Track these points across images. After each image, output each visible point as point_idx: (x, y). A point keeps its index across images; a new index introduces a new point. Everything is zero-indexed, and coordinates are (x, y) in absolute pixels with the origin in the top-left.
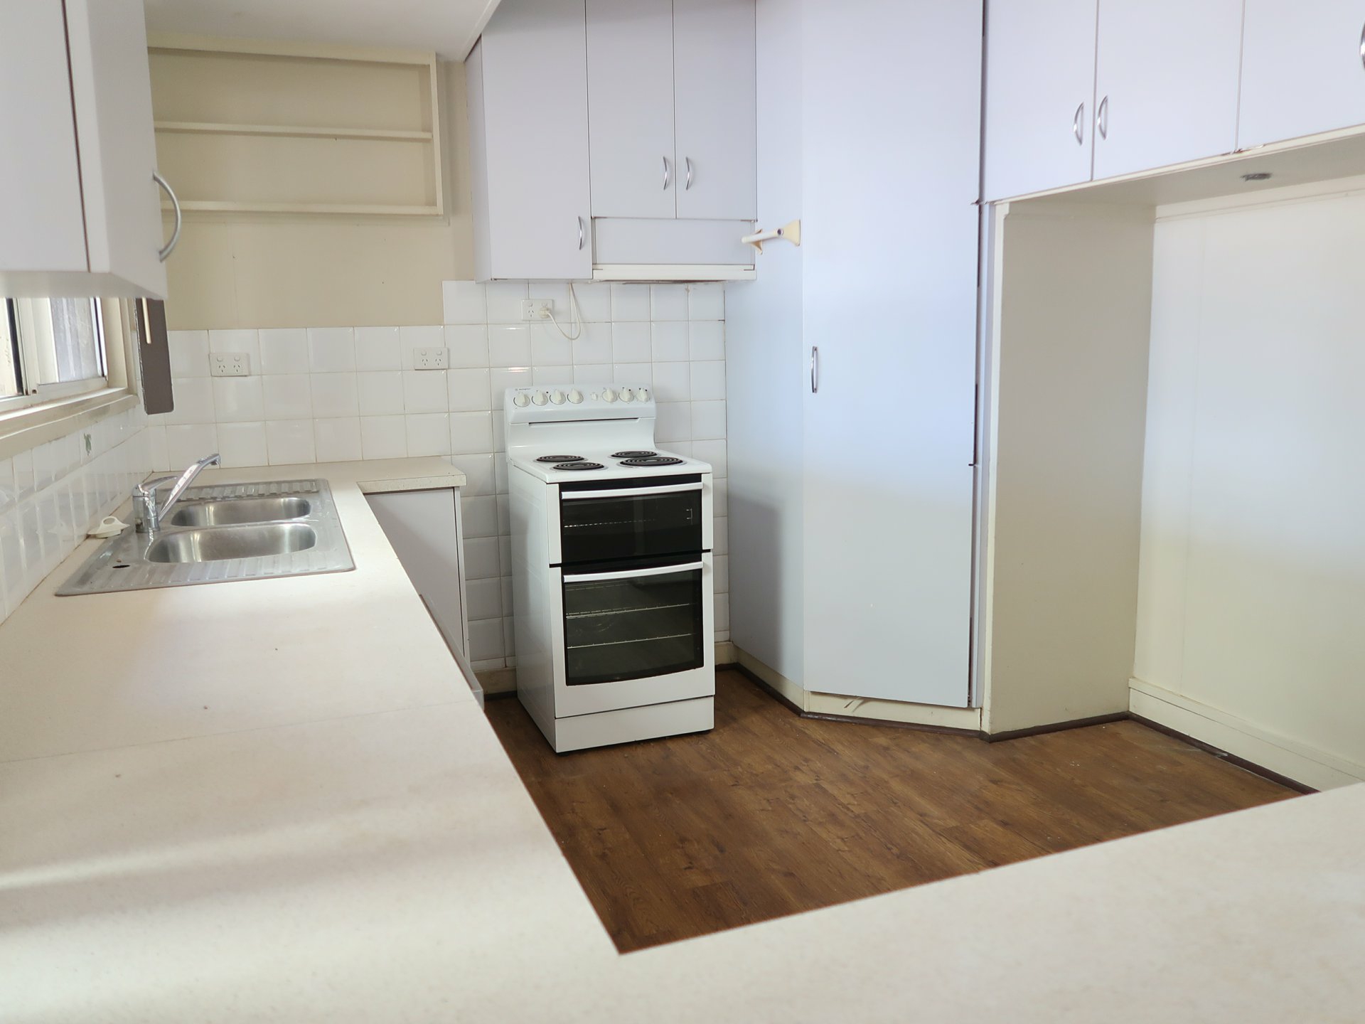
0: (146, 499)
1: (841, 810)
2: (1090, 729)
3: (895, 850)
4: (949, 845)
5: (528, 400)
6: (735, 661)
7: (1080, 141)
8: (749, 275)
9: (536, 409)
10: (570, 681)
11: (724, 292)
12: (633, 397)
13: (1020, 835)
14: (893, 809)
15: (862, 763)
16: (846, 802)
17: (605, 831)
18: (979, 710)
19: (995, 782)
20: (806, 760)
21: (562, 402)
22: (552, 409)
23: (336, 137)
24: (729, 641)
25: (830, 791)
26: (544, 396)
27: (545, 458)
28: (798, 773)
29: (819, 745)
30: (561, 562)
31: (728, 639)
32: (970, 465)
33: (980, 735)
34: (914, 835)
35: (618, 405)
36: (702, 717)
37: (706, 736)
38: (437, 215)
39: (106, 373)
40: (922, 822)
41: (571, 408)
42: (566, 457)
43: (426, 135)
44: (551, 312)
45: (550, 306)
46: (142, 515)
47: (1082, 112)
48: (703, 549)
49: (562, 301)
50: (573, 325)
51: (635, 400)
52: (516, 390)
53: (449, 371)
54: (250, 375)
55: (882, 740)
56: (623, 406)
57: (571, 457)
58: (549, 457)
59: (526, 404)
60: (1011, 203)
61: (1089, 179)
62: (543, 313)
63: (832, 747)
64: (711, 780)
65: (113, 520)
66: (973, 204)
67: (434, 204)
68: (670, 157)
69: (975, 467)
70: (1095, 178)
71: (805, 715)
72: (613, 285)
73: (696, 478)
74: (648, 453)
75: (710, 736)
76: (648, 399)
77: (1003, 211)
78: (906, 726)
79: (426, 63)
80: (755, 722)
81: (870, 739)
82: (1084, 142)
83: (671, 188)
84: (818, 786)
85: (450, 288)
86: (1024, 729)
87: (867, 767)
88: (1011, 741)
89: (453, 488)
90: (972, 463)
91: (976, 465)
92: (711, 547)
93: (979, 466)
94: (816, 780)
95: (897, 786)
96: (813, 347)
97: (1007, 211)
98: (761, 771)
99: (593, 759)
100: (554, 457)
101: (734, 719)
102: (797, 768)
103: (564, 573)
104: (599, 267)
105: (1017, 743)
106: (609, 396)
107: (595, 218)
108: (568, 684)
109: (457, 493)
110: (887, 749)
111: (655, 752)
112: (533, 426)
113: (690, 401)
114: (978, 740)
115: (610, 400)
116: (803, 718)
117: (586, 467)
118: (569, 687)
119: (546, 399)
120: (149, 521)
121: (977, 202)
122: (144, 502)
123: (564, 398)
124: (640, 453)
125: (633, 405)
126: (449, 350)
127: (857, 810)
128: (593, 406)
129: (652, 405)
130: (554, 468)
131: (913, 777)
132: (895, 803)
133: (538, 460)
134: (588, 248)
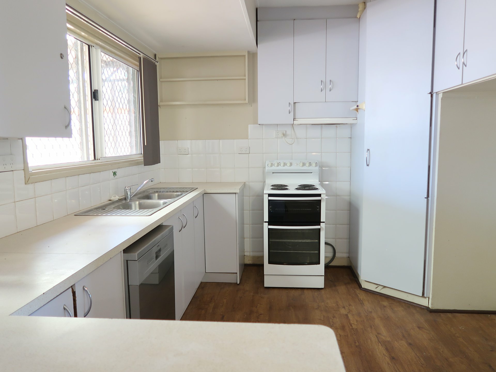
0: (128, 191)
1: (348, 326)
2: (482, 315)
3: (357, 344)
4: (380, 347)
5: (272, 165)
6: (350, 265)
7: (459, 68)
8: (355, 122)
9: (275, 168)
10: (270, 263)
11: (351, 127)
12: (310, 164)
13: (413, 350)
14: (369, 329)
15: (370, 310)
16: (352, 322)
17: (261, 315)
18: (428, 298)
19: (419, 328)
20: (350, 305)
21: (284, 166)
22: (281, 168)
23: (217, 80)
24: (348, 257)
25: (350, 318)
26: (278, 163)
27: (274, 185)
28: (343, 309)
29: (359, 301)
30: (268, 221)
31: (348, 256)
32: (425, 198)
33: (427, 308)
34: (369, 340)
35: (304, 168)
36: (320, 283)
37: (320, 290)
38: (246, 103)
39: (142, 153)
40: (376, 336)
41: (287, 168)
42: (281, 185)
43: (244, 78)
44: (284, 135)
45: (284, 133)
46: (126, 195)
47: (460, 56)
48: (321, 221)
49: (289, 131)
50: (293, 139)
51: (311, 166)
52: (270, 161)
53: (249, 154)
54: (189, 154)
55: (385, 303)
56: (306, 168)
57: (283, 185)
58: (276, 185)
59: (271, 166)
60: (443, 93)
61: (461, 83)
62: (281, 135)
63: (364, 302)
64: (310, 305)
65: (116, 196)
66: (428, 94)
67: (245, 100)
68: (324, 80)
69: (428, 199)
70: (463, 83)
71: (362, 289)
72: (308, 125)
73: (319, 195)
74: (312, 185)
75: (322, 290)
76: (316, 166)
77: (441, 96)
78: (399, 300)
79: (244, 55)
80: (342, 289)
81: (381, 302)
82: (460, 69)
83: (324, 91)
84: (347, 315)
85: (250, 127)
86: (448, 310)
87: (371, 312)
88: (440, 313)
89: (235, 193)
90: (426, 197)
91: (428, 198)
92: (324, 221)
93: (430, 199)
94: (348, 313)
95: (377, 321)
96: (368, 149)
97: (442, 97)
98: (330, 306)
99: (276, 291)
100: (277, 185)
101: (335, 286)
102: (344, 307)
103: (269, 225)
104: (297, 119)
105: (442, 315)
106: (301, 164)
107: (295, 103)
108: (269, 263)
109: (237, 195)
110: (385, 307)
111: (297, 293)
112: (274, 174)
113: (336, 167)
114: (426, 310)
115: (301, 166)
116: (361, 290)
117: (282, 189)
118: (269, 264)
119: (279, 164)
120: (128, 197)
121: (430, 93)
122: (127, 191)
123: (285, 164)
124: (309, 185)
125: (310, 168)
126: (249, 147)
127: (354, 326)
128: (295, 168)
129: (317, 168)
130: (271, 189)
131: (386, 319)
132: (371, 327)
133: (272, 186)
134: (292, 113)
